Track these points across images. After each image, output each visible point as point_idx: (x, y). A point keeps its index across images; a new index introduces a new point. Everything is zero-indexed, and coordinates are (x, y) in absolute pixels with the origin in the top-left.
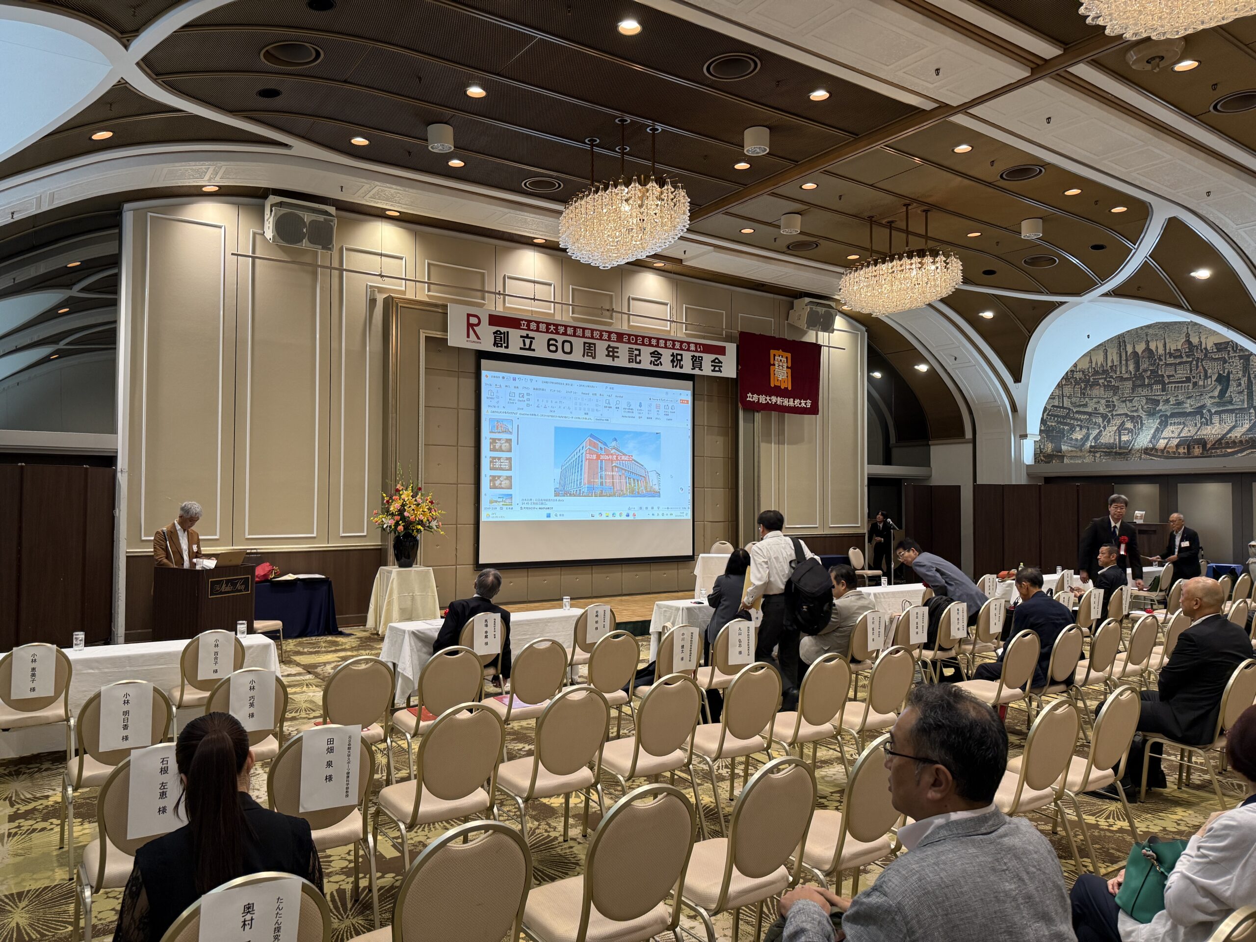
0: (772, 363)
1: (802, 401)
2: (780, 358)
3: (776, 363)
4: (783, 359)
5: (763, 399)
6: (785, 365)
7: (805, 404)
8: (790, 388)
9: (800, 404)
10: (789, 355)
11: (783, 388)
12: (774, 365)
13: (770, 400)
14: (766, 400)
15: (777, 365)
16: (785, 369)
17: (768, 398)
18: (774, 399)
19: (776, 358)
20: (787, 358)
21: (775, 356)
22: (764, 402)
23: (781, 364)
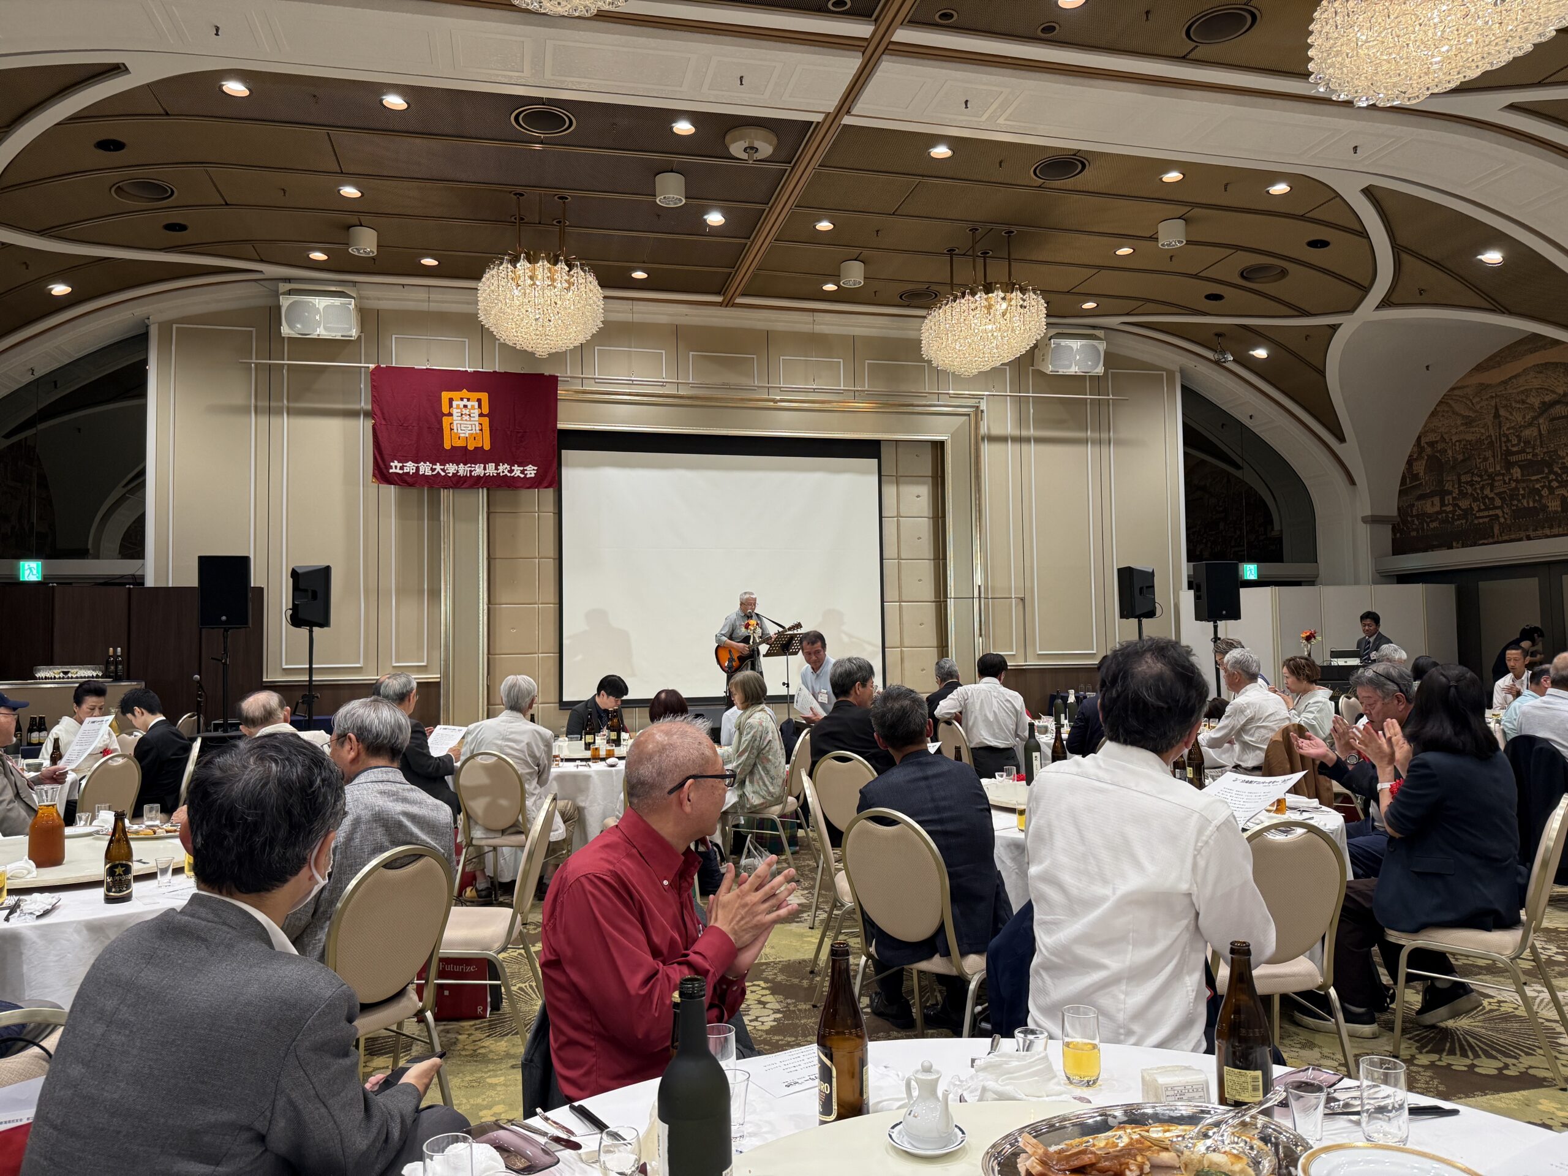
0: (445, 410)
1: (516, 468)
2: (462, 404)
3: (455, 412)
4: (469, 404)
5: (425, 469)
6: (476, 412)
7: (522, 472)
8: (487, 447)
9: (511, 471)
10: (484, 396)
11: (471, 447)
12: (450, 414)
13: (443, 470)
14: (433, 470)
15: (455, 414)
16: (477, 418)
17: (438, 467)
18: (451, 469)
19: (455, 403)
20: (479, 401)
21: (451, 400)
22: (429, 473)
23: (465, 411)
